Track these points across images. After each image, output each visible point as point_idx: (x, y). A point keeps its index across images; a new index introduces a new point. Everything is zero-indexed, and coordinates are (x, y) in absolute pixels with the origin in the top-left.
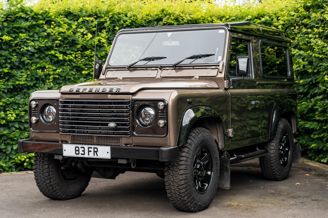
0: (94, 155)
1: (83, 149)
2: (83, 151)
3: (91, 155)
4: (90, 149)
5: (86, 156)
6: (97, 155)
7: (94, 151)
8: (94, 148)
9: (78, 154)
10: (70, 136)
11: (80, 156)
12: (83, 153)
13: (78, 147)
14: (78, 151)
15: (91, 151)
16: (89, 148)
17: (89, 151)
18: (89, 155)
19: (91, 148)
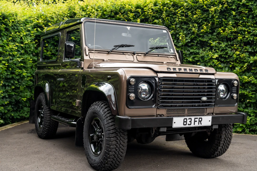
0: (199, 124)
1: (190, 120)
2: (190, 122)
3: (197, 125)
4: (196, 120)
5: (192, 125)
6: (201, 124)
7: (199, 121)
8: (199, 118)
9: (186, 125)
10: (166, 110)
11: (187, 126)
12: (190, 123)
13: (186, 119)
14: (186, 122)
15: (196, 121)
16: (195, 118)
17: (195, 121)
18: (194, 124)
19: (197, 118)
